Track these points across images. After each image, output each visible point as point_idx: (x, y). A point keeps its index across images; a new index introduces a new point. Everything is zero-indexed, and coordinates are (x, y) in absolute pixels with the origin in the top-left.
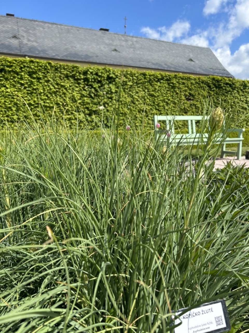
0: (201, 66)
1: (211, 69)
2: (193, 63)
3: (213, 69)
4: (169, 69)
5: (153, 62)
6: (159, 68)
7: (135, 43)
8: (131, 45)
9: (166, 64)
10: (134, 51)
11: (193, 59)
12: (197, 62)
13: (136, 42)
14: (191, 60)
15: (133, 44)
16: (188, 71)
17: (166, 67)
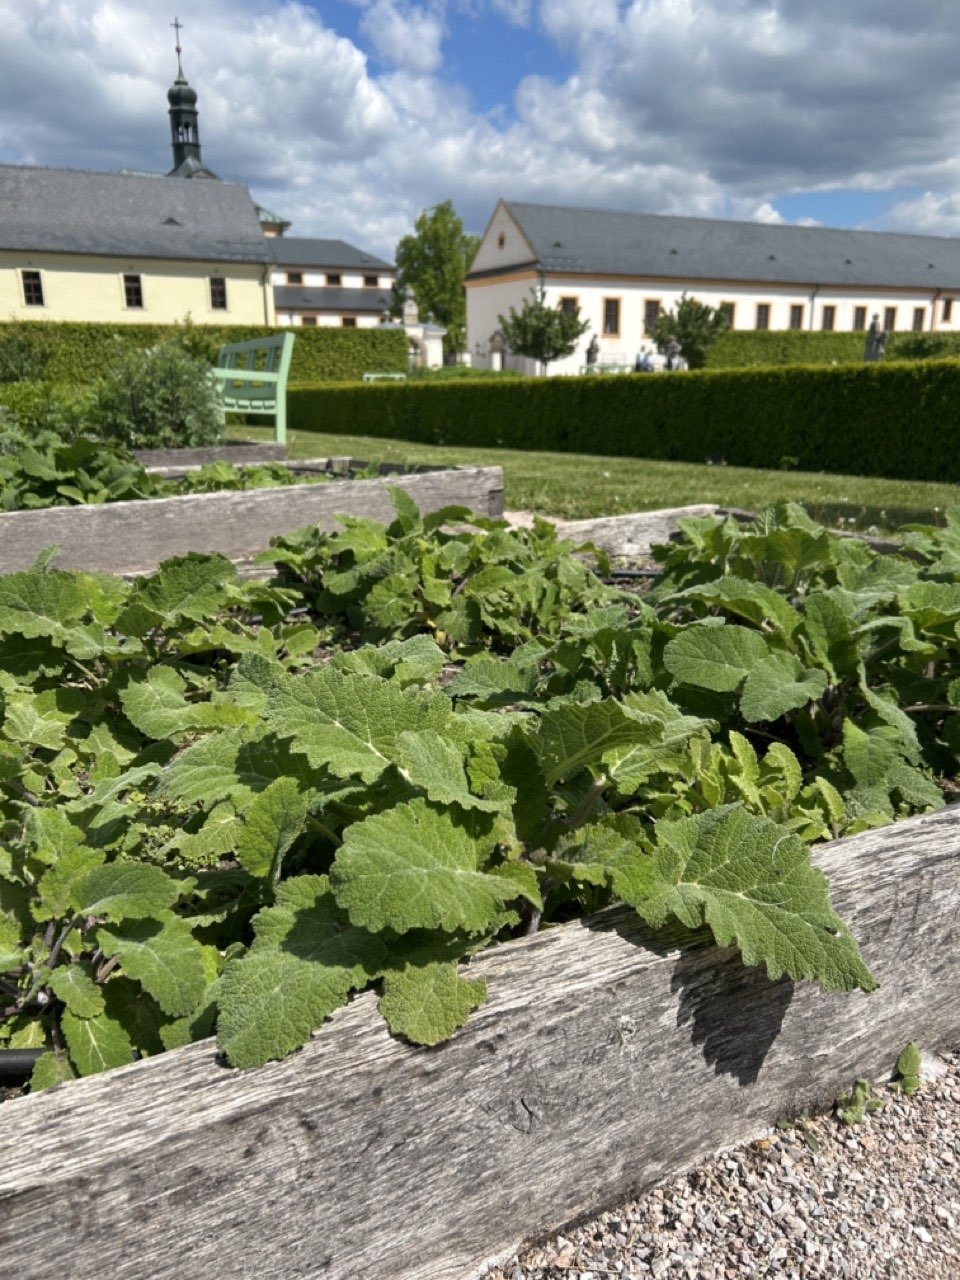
0: (196, 236)
1: (219, 242)
2: (175, 228)
3: (226, 242)
4: (92, 250)
5: (59, 233)
6: (66, 249)
7: (23, 185)
8: (11, 191)
9: (91, 238)
10: (15, 207)
11: (178, 219)
12: (190, 226)
13: (30, 181)
14: (171, 221)
15: (17, 188)
16: (145, 252)
17: (88, 243)
